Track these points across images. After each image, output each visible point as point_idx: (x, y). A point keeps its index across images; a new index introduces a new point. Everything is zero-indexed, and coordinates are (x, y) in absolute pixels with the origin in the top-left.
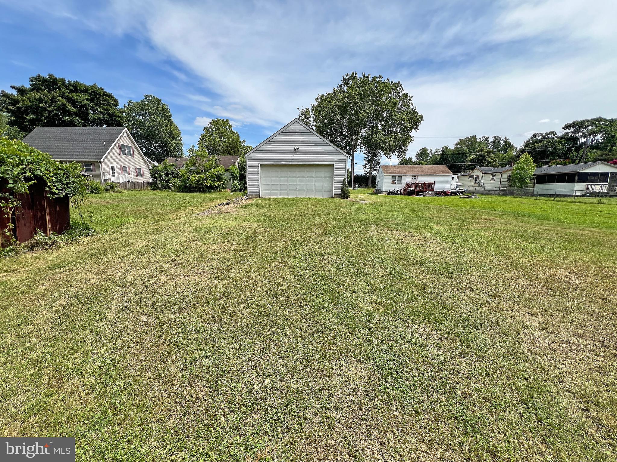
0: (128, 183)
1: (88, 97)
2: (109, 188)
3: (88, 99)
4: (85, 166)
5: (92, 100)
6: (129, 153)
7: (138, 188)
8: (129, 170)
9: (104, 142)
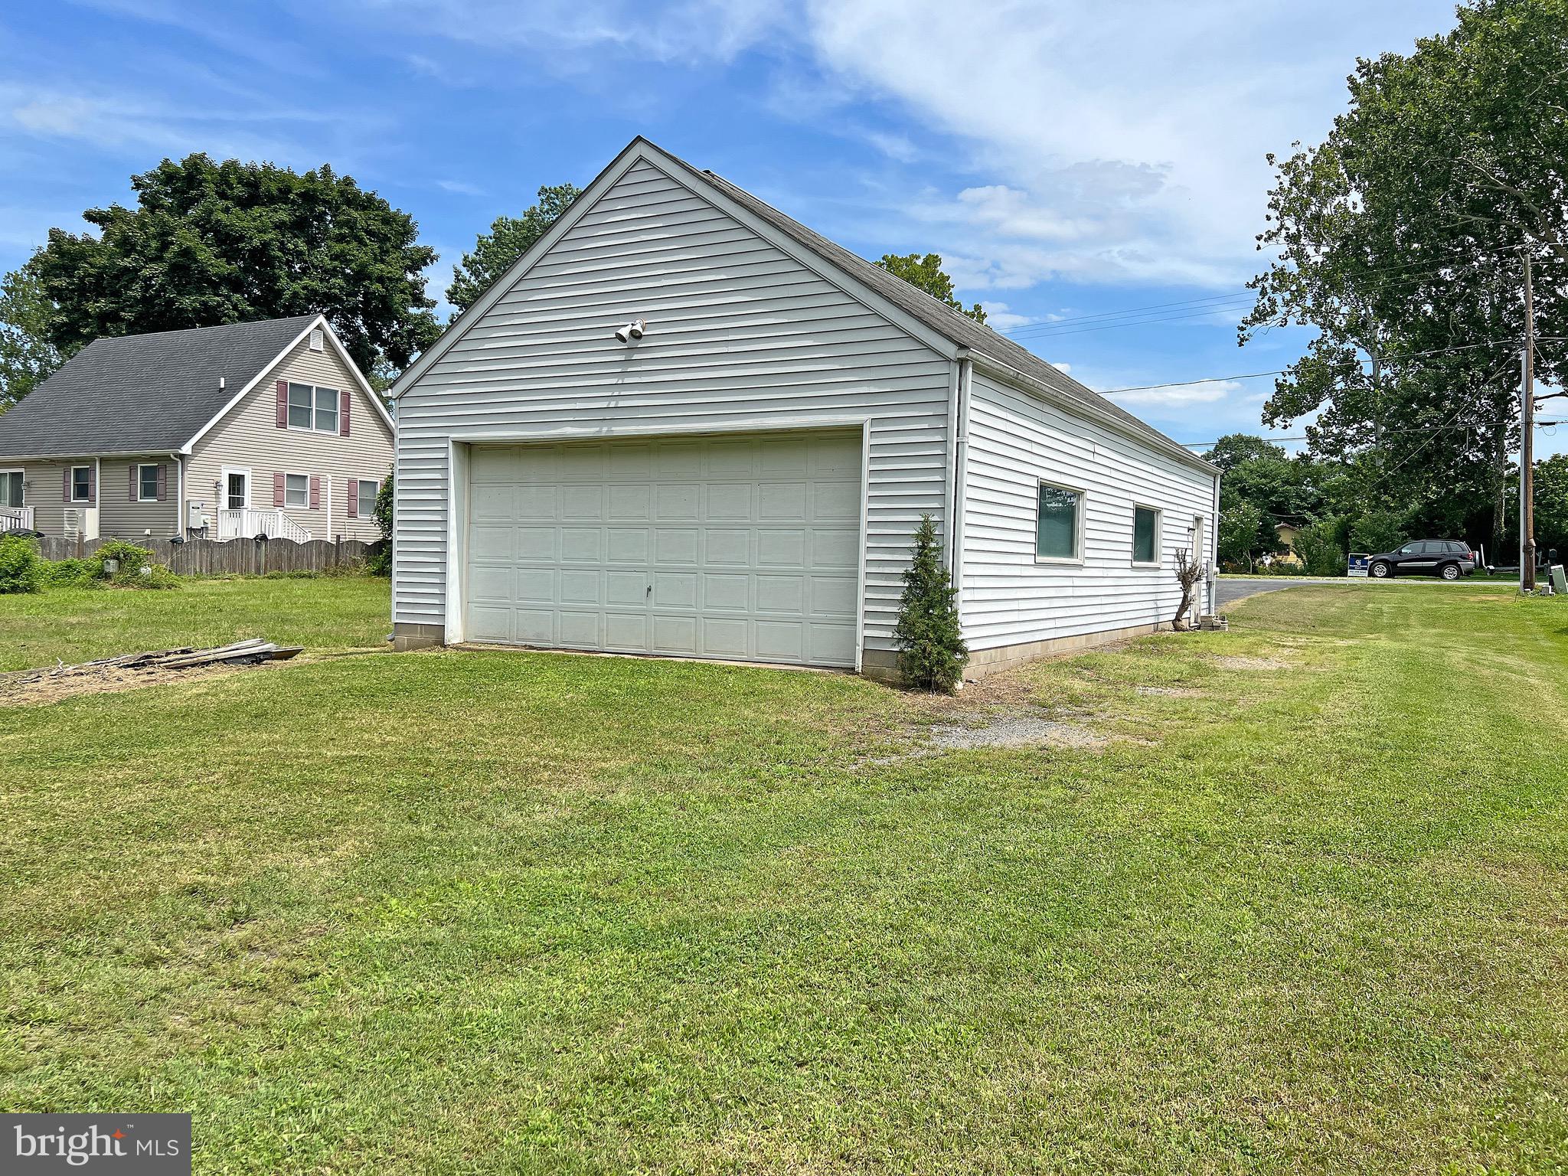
0: (258, 546)
1: (283, 216)
2: (112, 566)
3: (283, 223)
4: (143, 478)
5: (299, 226)
6: (327, 420)
7: (310, 566)
8: (315, 490)
9: (223, 380)
